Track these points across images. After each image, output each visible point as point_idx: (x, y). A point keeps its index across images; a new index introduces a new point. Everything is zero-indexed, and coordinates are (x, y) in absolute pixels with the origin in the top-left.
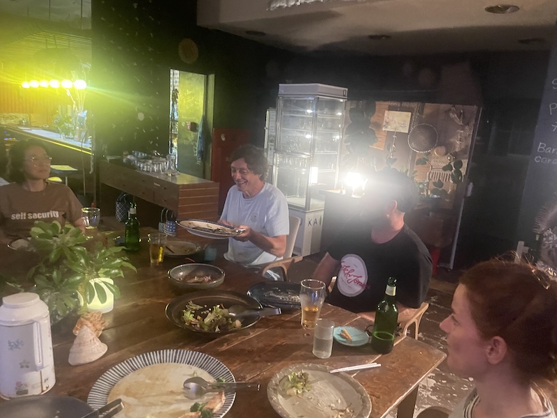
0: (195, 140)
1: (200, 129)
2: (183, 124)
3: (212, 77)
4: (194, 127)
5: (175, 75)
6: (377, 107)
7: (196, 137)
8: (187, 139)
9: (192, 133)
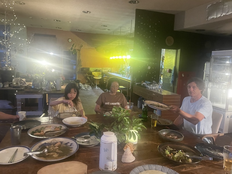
0: (170, 77)
1: (173, 72)
2: (166, 70)
3: (179, 51)
4: (170, 71)
5: (164, 51)
7: (171, 75)
8: (167, 76)
9: (169, 73)
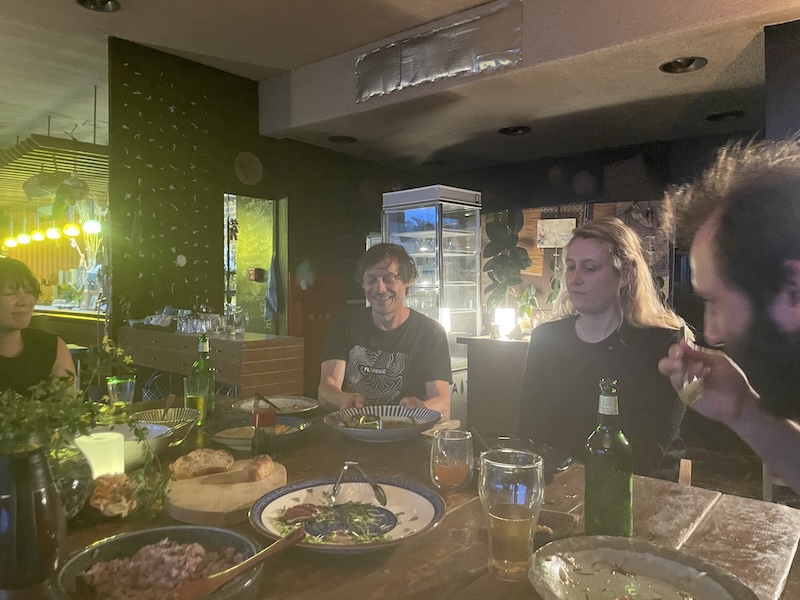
1: (269, 277)
3: (283, 203)
4: (259, 274)
6: (525, 217)
7: (263, 289)
8: (250, 294)
9: (257, 284)
